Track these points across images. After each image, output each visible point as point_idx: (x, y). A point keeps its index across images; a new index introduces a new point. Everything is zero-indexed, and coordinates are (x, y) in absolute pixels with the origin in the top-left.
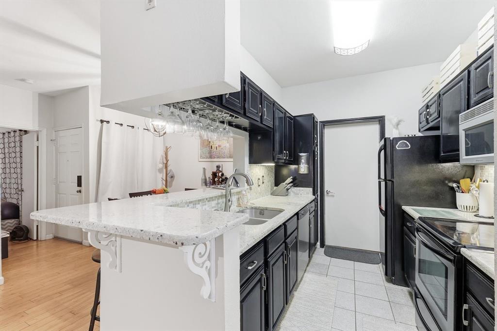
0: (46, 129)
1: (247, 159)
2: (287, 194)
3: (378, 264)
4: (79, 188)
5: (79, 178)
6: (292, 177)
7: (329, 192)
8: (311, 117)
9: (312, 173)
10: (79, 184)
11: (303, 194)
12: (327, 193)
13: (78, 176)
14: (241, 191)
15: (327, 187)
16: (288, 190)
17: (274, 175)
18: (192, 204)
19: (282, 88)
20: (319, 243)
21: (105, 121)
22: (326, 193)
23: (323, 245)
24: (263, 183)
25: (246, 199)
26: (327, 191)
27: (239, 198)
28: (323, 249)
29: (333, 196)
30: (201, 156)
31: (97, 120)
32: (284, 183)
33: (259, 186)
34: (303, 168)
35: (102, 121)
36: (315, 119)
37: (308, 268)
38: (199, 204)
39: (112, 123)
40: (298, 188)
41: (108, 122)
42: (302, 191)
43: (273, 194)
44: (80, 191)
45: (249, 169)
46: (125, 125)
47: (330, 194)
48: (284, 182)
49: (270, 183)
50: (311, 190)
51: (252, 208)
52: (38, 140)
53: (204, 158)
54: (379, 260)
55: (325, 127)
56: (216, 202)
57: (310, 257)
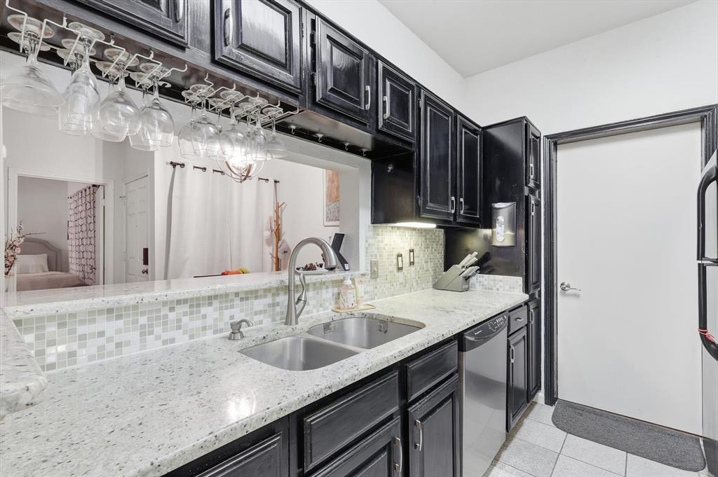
0: (113, 181)
1: (365, 215)
2: (464, 287)
3: (696, 470)
4: (145, 267)
5: (146, 251)
6: (476, 253)
7: (568, 286)
8: (521, 124)
9: (523, 244)
10: (146, 262)
11: (501, 289)
12: (563, 289)
13: (144, 249)
14: (344, 279)
15: (562, 276)
16: (467, 278)
17: (441, 249)
18: (188, 305)
19: (465, 77)
20: (541, 395)
21: (178, 164)
22: (559, 289)
23: (551, 398)
24: (412, 263)
25: (351, 296)
26: (562, 284)
27: (339, 294)
28: (552, 409)
29: (577, 296)
30: (327, 217)
31: (167, 163)
32: (459, 266)
33: (400, 269)
34: (502, 234)
35: (174, 165)
36: (531, 129)
37: (505, 454)
38: (210, 304)
39: (189, 167)
40: (492, 276)
41: (182, 165)
42: (501, 284)
43: (436, 286)
44: (147, 272)
45: (371, 234)
46: (210, 170)
47: (570, 292)
48: (458, 264)
49: (430, 266)
50: (519, 281)
51: (364, 316)
52: (104, 198)
53: (332, 220)
54: (700, 461)
55: (558, 146)
56: (269, 300)
57: (510, 431)
